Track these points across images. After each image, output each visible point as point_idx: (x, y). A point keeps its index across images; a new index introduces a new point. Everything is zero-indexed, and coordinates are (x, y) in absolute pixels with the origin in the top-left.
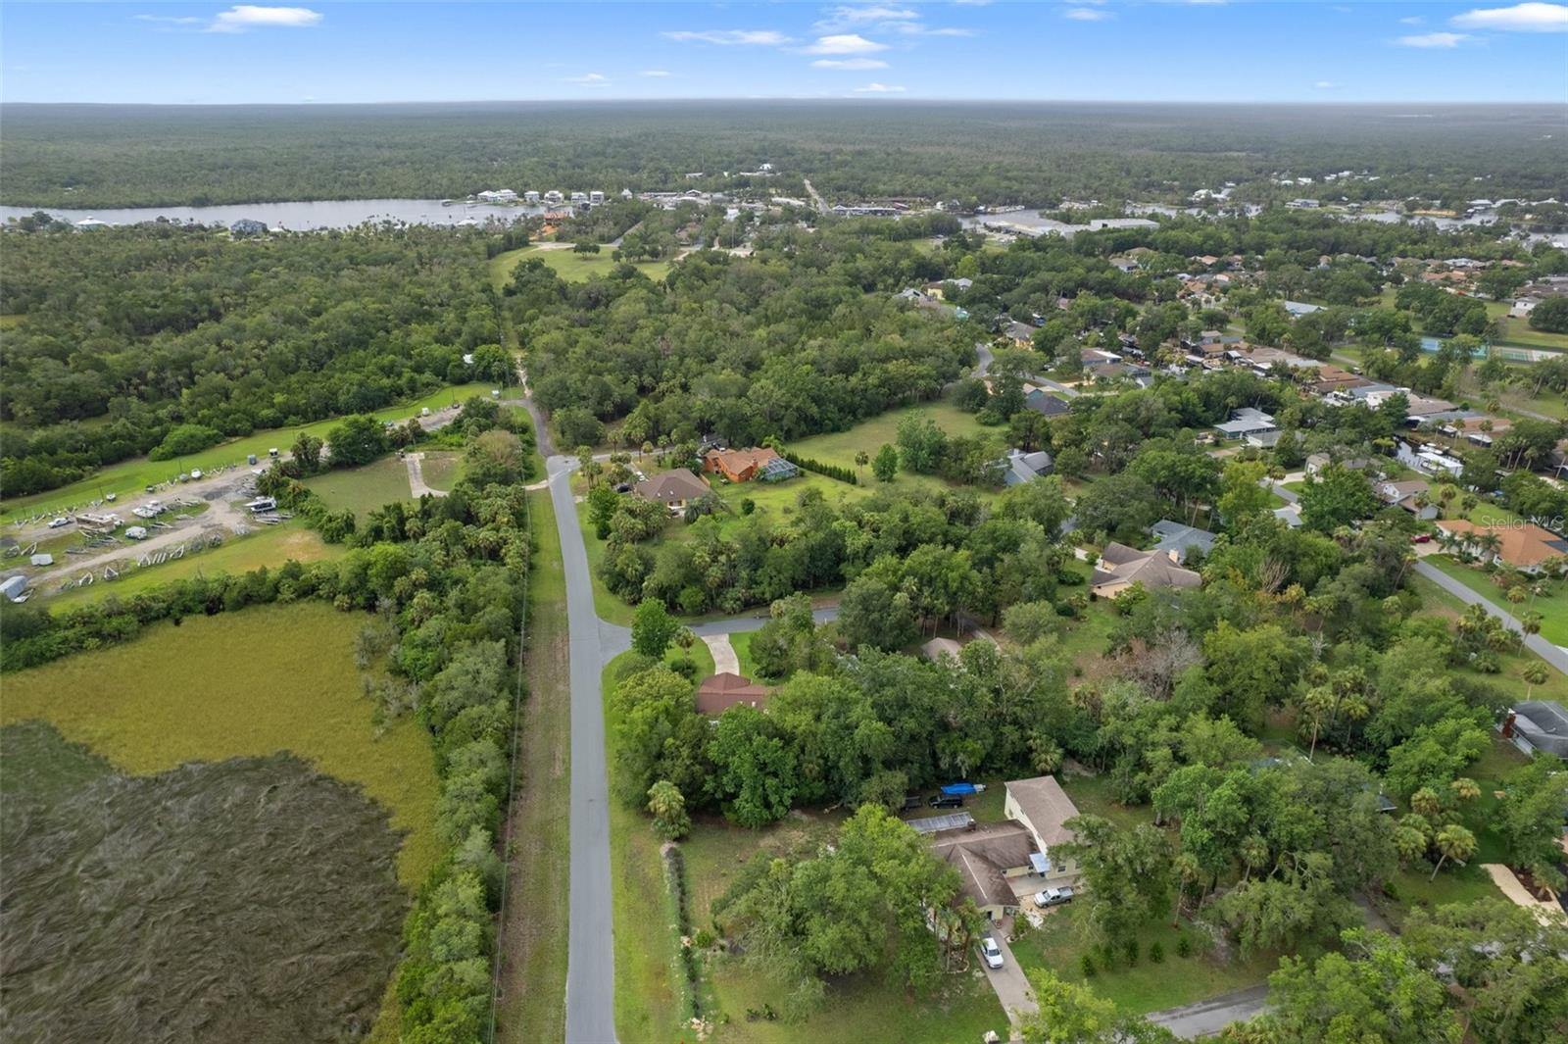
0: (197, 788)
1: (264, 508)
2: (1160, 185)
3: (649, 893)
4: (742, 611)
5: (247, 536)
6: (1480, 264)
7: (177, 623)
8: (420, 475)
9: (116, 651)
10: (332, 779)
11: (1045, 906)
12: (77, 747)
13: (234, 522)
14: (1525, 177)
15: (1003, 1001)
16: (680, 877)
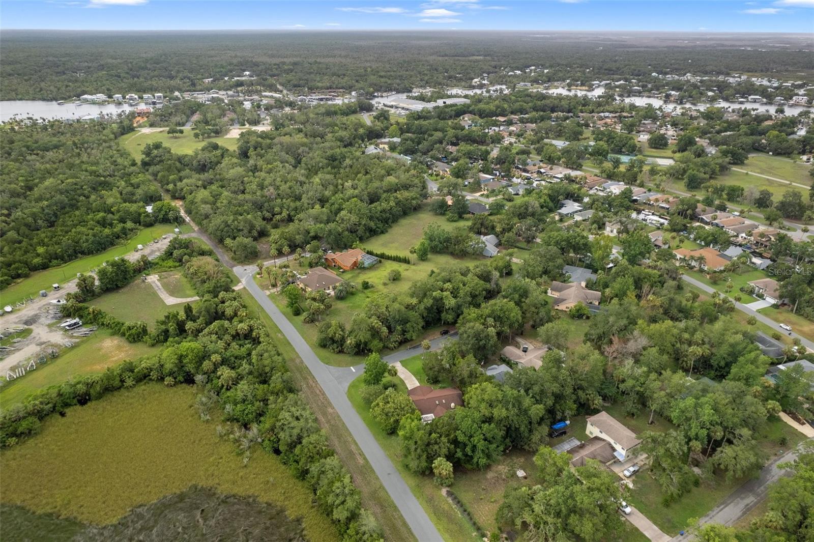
0: (151, 523)
1: (74, 326)
2: (456, 77)
3: (451, 519)
4: (398, 347)
5: (73, 347)
6: (614, 115)
7: (63, 415)
8: (163, 290)
9: (31, 442)
10: (234, 496)
11: (630, 476)
12: (50, 515)
13: (58, 338)
14: (606, 70)
15: (641, 530)
16: (462, 506)
